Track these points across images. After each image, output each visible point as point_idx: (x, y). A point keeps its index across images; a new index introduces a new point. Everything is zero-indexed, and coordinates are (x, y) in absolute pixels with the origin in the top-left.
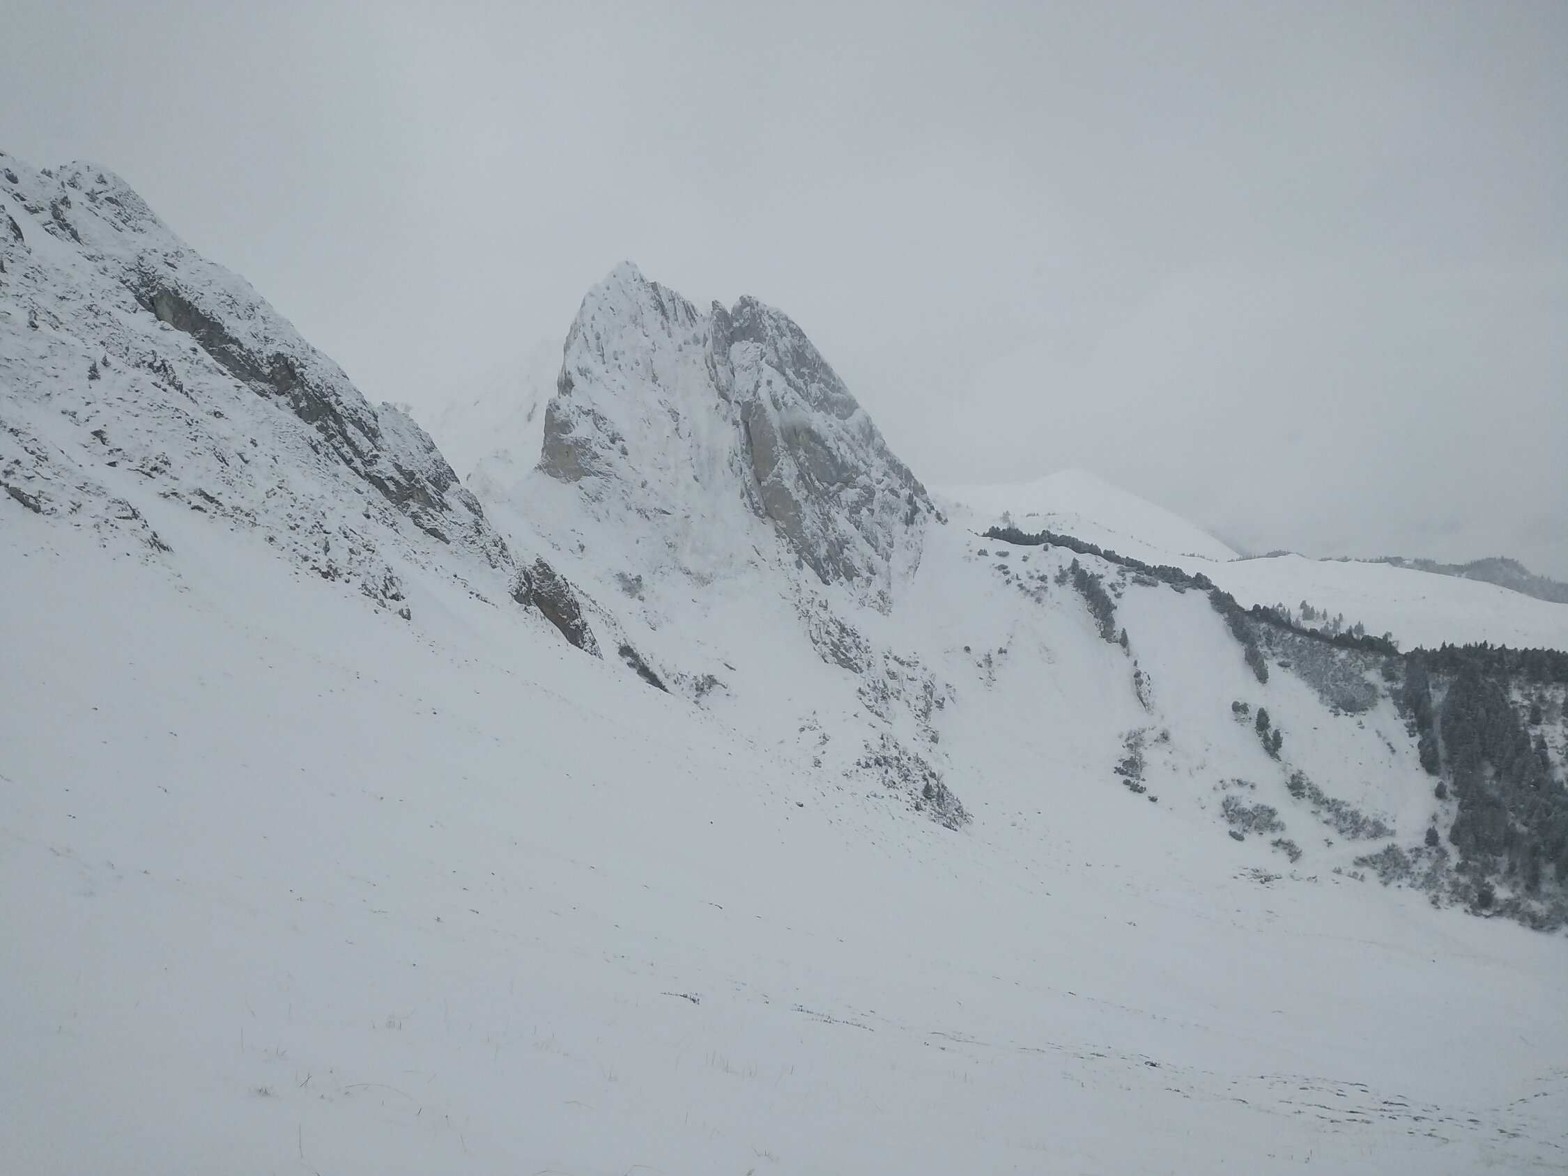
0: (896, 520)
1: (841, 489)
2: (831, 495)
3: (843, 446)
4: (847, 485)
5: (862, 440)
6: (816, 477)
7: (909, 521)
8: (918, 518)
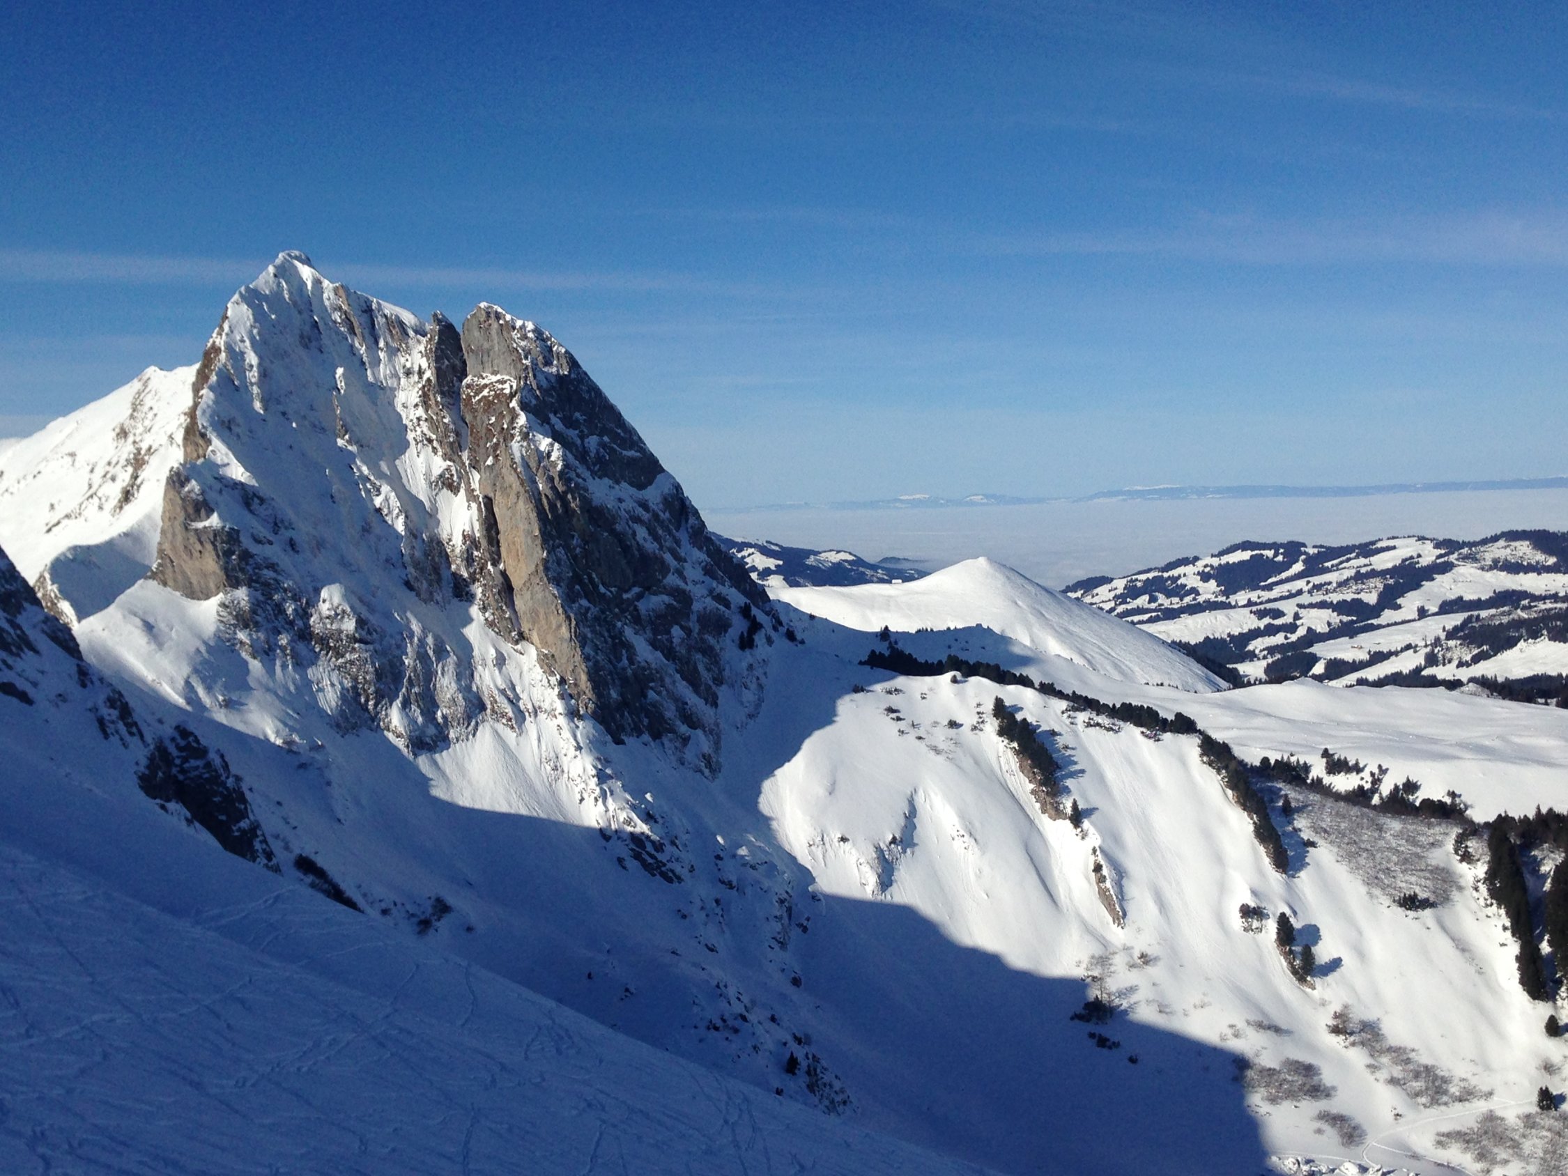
0: (728, 641)
1: (639, 597)
2: (624, 606)
3: (642, 533)
4: (648, 589)
5: (670, 521)
6: (601, 579)
7: (746, 643)
8: (759, 639)
